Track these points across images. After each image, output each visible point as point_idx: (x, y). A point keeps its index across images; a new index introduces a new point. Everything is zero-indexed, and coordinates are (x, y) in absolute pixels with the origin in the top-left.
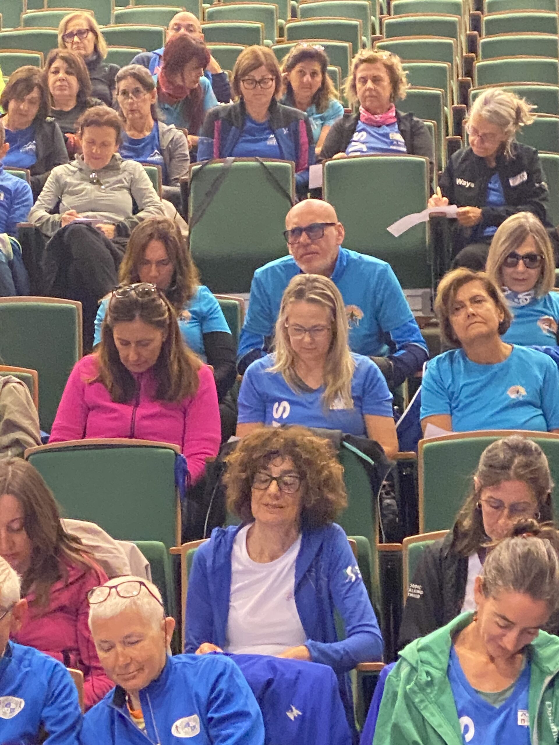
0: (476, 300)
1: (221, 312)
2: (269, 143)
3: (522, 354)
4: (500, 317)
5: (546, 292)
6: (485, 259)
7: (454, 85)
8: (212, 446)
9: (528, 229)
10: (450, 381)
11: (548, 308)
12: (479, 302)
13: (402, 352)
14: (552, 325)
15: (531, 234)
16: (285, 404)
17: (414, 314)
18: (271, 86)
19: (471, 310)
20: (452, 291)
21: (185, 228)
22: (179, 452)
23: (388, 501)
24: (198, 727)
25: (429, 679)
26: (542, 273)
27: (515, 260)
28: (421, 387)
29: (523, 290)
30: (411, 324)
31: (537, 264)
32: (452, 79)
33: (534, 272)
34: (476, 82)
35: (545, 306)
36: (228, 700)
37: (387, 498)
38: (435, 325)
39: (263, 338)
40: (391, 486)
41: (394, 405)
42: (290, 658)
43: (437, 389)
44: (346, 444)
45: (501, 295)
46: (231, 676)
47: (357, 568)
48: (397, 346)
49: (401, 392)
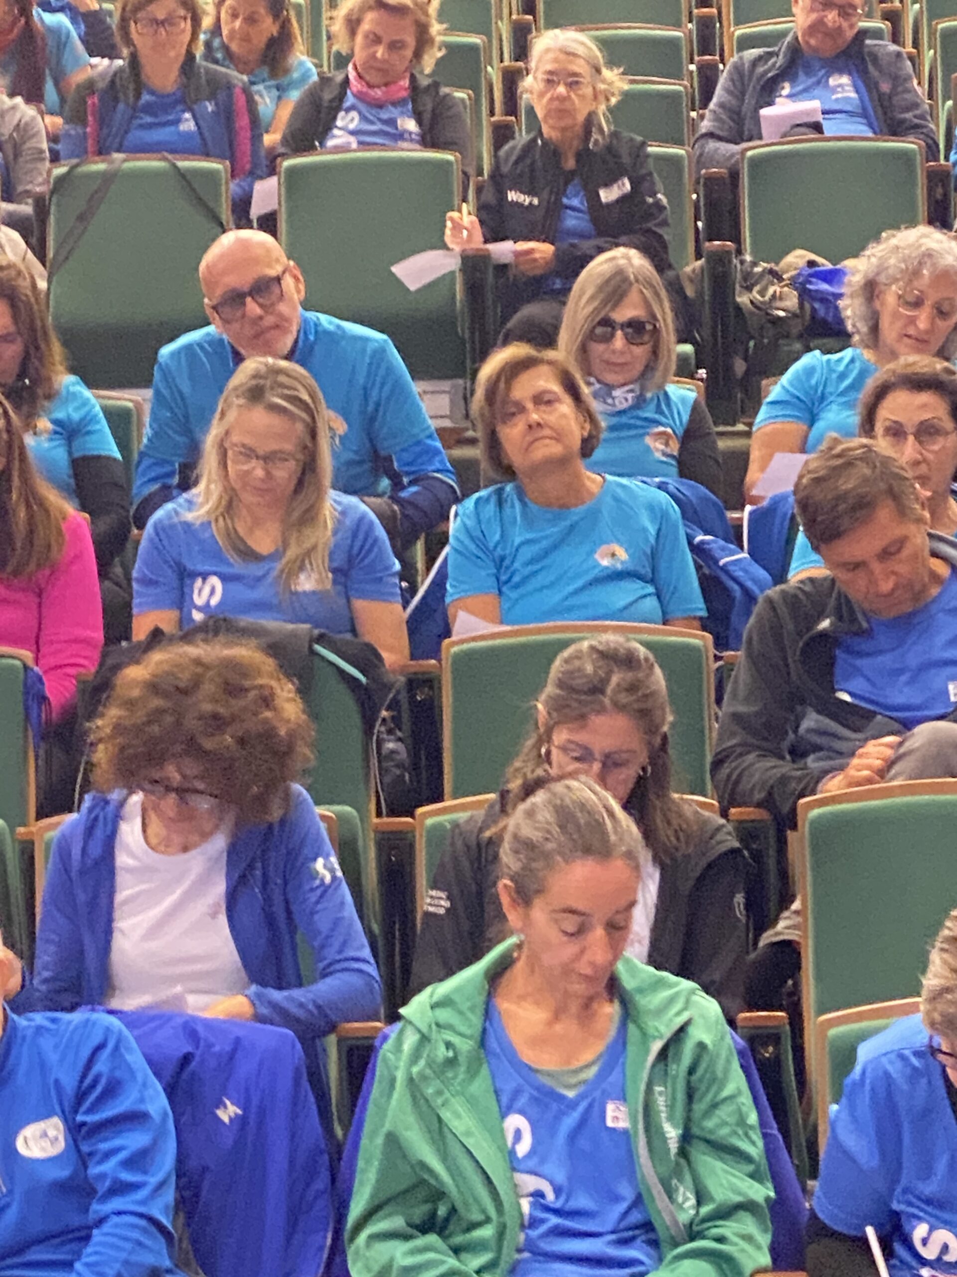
0: (542, 400)
1: (104, 422)
2: (183, 127)
3: (619, 491)
4: (583, 428)
5: (661, 387)
6: (556, 328)
7: (504, 29)
8: (87, 653)
9: (632, 277)
10: (497, 537)
11: (662, 413)
12: (549, 402)
13: (413, 489)
14: (671, 442)
15: (636, 285)
16: (215, 581)
17: (433, 424)
18: (183, 31)
19: (535, 417)
20: (502, 385)
21: (41, 276)
22: (30, 663)
23: (391, 745)
24: (61, 1138)
25: (451, 1054)
26: (655, 352)
27: (609, 329)
28: (447, 550)
29: (622, 381)
30: (429, 442)
31: (646, 338)
32: (501, 19)
33: (640, 352)
34: (542, 22)
35: (659, 411)
36: (112, 1090)
37: (389, 741)
38: (472, 442)
39: (177, 466)
40: (397, 720)
41: (401, 580)
42: (221, 1017)
43: (475, 551)
44: (318, 648)
45: (585, 390)
46: (117, 1048)
47: (334, 860)
48: (405, 480)
49: (413, 557)
